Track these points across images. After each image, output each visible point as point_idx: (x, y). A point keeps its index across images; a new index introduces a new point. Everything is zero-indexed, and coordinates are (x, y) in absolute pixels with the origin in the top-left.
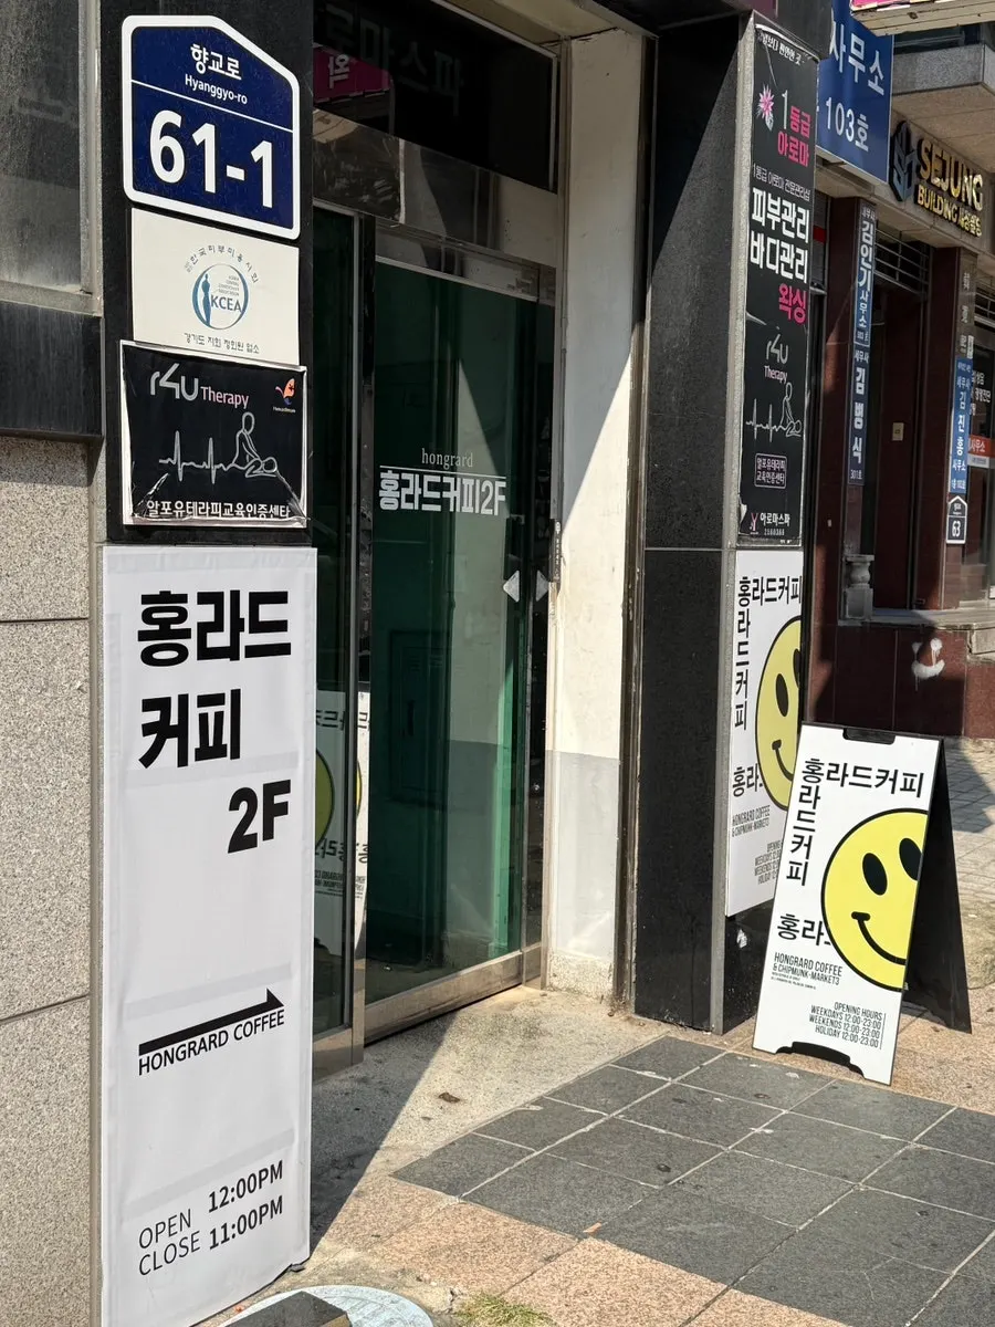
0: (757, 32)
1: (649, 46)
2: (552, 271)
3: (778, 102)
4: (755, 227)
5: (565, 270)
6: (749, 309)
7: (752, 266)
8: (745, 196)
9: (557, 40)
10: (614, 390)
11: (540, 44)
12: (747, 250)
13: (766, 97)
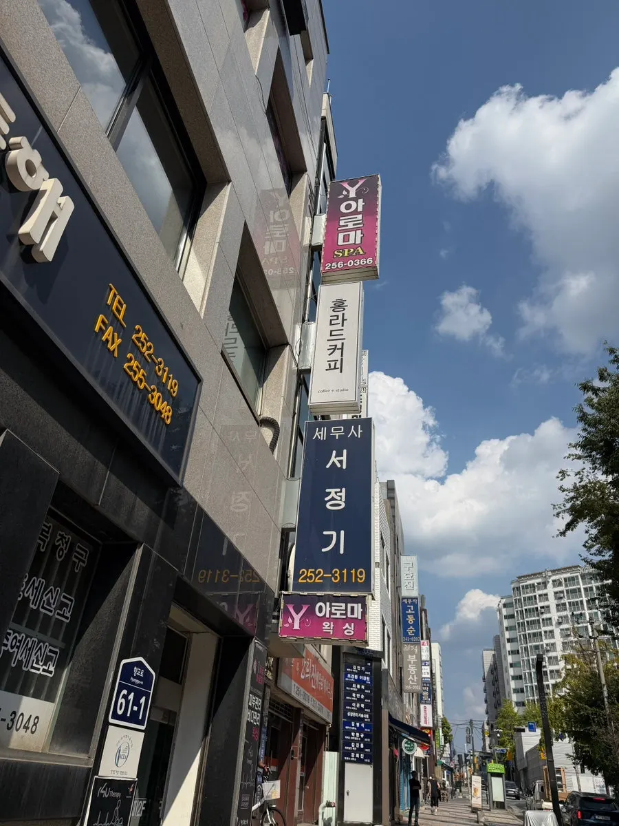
0: (255, 643)
1: (220, 640)
2: (175, 713)
3: (257, 664)
4: (249, 707)
5: (180, 713)
6: (246, 738)
7: (248, 721)
8: (247, 697)
9: (188, 632)
10: (193, 761)
11: (181, 632)
12: (247, 715)
13: (255, 663)
